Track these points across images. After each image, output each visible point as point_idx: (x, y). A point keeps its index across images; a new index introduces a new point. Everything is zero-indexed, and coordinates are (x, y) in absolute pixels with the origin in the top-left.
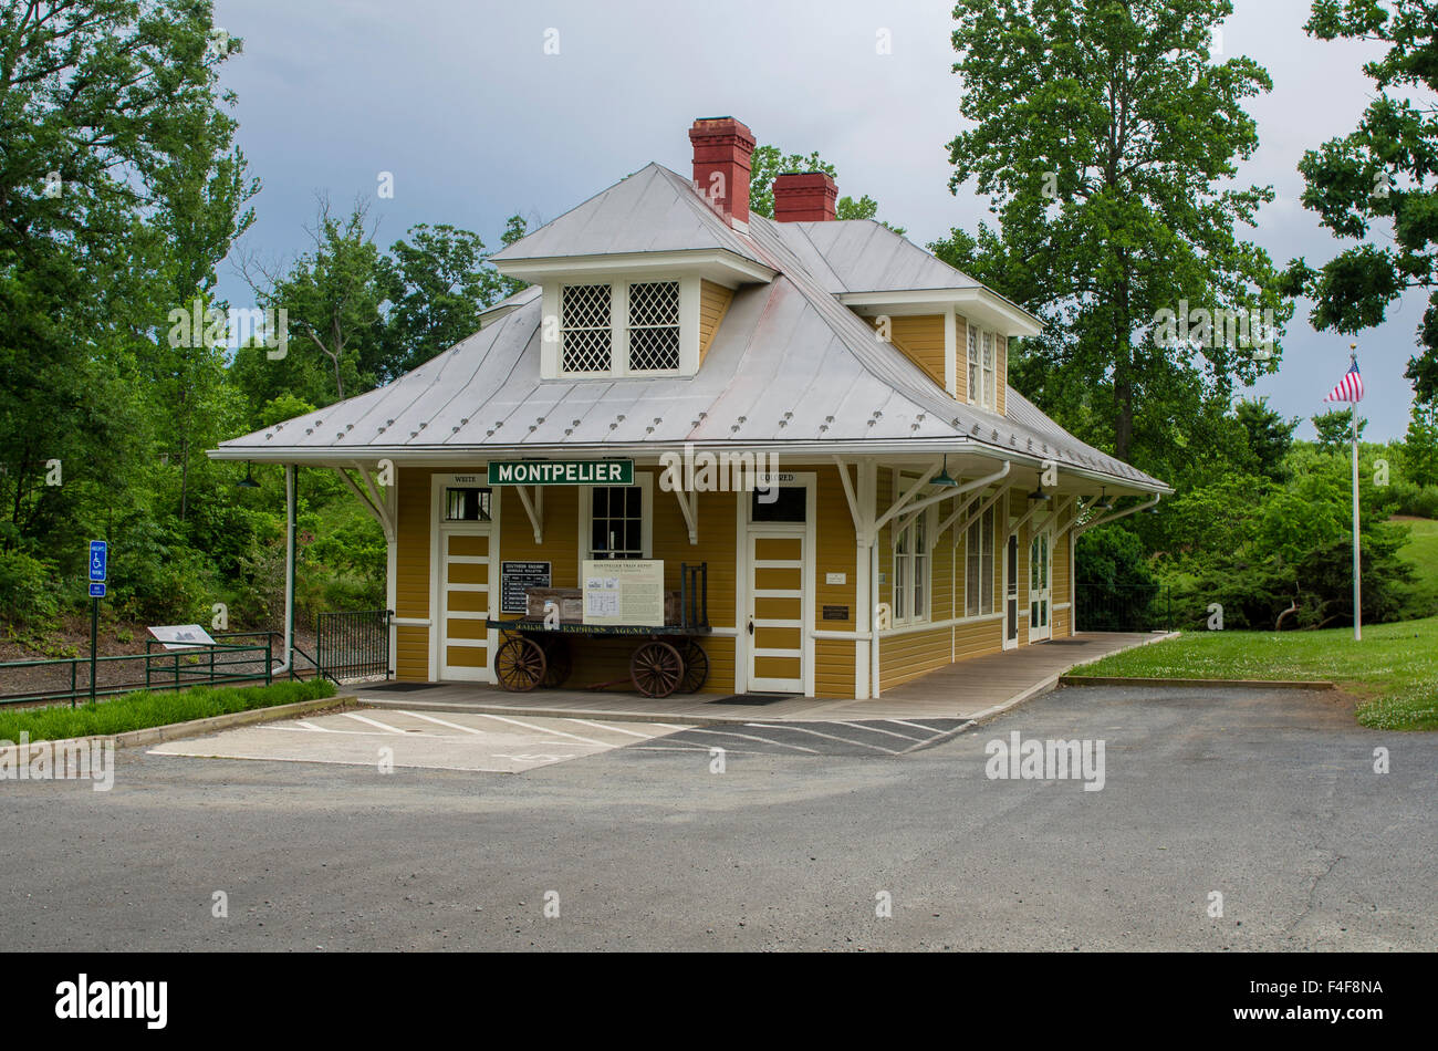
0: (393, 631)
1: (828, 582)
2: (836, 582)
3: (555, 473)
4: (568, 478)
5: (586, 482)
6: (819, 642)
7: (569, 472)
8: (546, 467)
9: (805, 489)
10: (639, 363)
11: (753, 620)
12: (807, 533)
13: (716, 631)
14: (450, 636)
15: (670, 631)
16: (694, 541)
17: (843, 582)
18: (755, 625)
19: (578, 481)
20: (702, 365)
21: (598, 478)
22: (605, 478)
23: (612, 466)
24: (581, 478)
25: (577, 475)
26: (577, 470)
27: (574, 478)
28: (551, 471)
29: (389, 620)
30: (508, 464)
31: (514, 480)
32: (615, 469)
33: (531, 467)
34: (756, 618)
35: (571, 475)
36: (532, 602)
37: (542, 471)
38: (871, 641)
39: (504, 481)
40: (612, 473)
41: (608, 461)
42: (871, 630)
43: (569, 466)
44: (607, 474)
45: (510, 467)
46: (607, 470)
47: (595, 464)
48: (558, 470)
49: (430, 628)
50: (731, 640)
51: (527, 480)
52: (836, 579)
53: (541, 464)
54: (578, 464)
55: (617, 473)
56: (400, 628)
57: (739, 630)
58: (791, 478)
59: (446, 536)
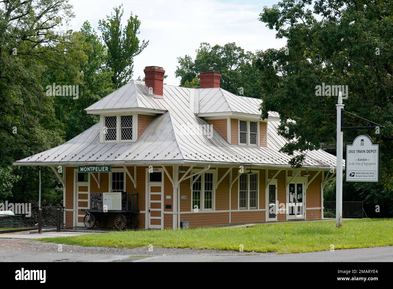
0: (65, 213)
1: (167, 198)
2: (168, 198)
3: (93, 169)
4: (96, 171)
5: (100, 171)
6: (165, 215)
7: (96, 169)
8: (91, 168)
9: (161, 173)
10: (123, 138)
11: (150, 209)
12: (161, 184)
13: (141, 212)
14: (79, 214)
15: (123, 212)
16: (135, 187)
17: (170, 198)
18: (151, 210)
19: (98, 171)
20: (138, 138)
21: (103, 171)
22: (104, 171)
23: (106, 167)
24: (99, 171)
25: (98, 170)
26: (98, 168)
27: (97, 171)
28: (92, 168)
29: (63, 210)
30: (83, 167)
31: (84, 171)
32: (107, 168)
33: (88, 168)
34: (151, 208)
35: (97, 170)
36: (94, 204)
37: (90, 168)
38: (178, 214)
39: (82, 171)
40: (106, 169)
41: (105, 166)
42: (178, 211)
43: (96, 167)
44: (105, 170)
45: (83, 168)
46: (105, 168)
47: (102, 167)
48: (94, 168)
49: (74, 212)
50: (144, 214)
51: (87, 171)
52: (168, 197)
53: (90, 167)
54: (98, 167)
55: (107, 169)
56: (67, 212)
57: (146, 212)
58: (158, 170)
59: (78, 186)
